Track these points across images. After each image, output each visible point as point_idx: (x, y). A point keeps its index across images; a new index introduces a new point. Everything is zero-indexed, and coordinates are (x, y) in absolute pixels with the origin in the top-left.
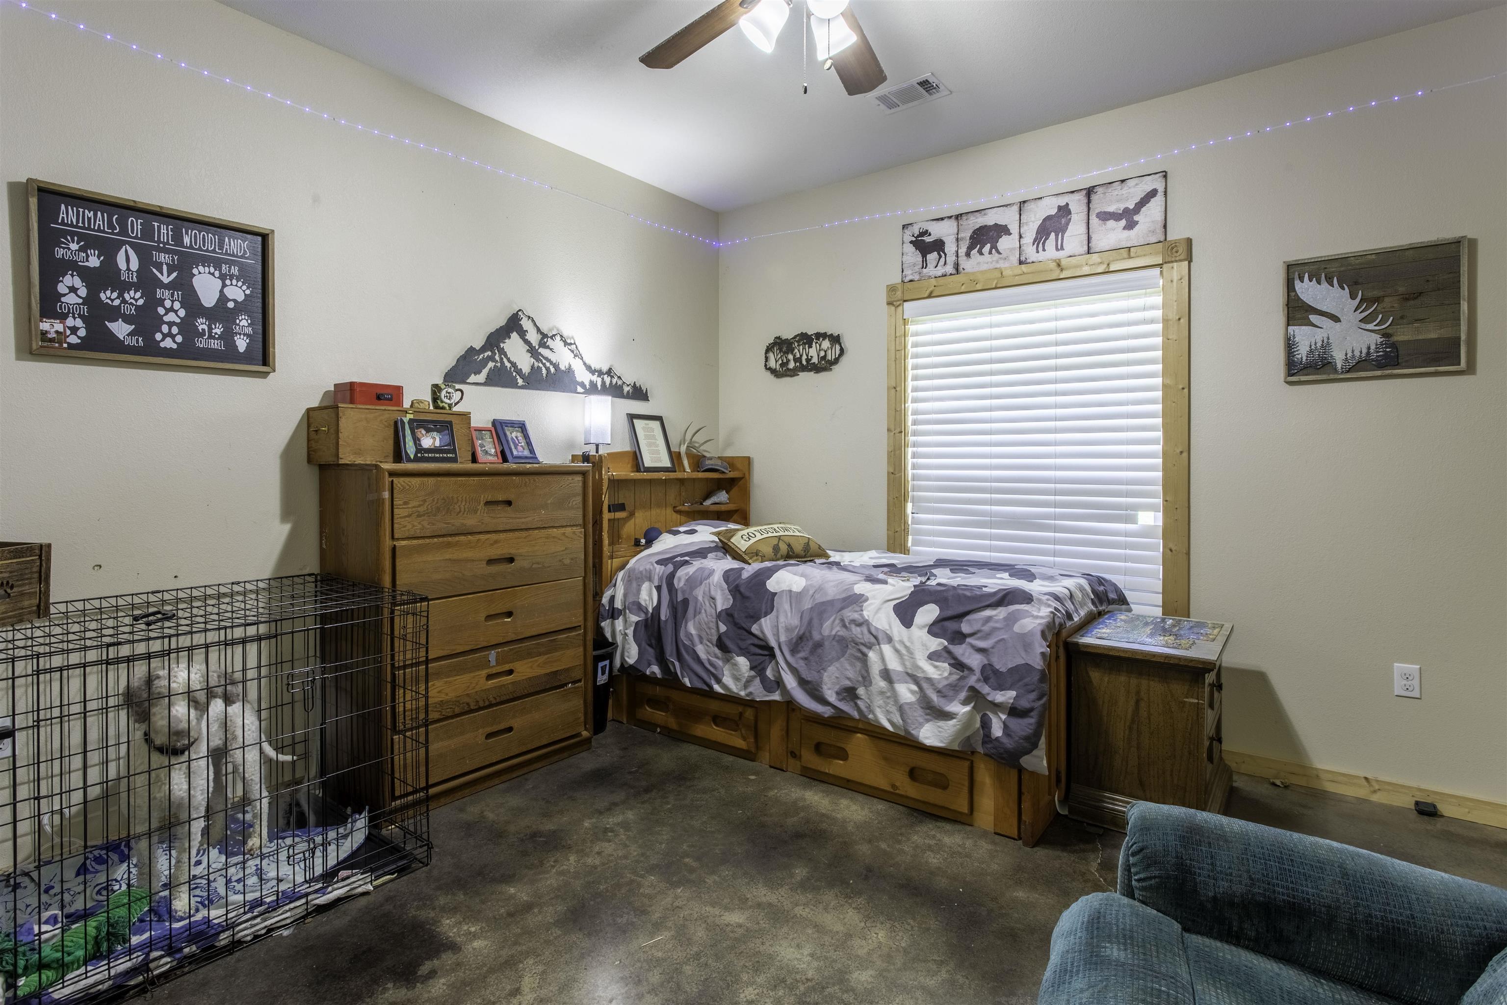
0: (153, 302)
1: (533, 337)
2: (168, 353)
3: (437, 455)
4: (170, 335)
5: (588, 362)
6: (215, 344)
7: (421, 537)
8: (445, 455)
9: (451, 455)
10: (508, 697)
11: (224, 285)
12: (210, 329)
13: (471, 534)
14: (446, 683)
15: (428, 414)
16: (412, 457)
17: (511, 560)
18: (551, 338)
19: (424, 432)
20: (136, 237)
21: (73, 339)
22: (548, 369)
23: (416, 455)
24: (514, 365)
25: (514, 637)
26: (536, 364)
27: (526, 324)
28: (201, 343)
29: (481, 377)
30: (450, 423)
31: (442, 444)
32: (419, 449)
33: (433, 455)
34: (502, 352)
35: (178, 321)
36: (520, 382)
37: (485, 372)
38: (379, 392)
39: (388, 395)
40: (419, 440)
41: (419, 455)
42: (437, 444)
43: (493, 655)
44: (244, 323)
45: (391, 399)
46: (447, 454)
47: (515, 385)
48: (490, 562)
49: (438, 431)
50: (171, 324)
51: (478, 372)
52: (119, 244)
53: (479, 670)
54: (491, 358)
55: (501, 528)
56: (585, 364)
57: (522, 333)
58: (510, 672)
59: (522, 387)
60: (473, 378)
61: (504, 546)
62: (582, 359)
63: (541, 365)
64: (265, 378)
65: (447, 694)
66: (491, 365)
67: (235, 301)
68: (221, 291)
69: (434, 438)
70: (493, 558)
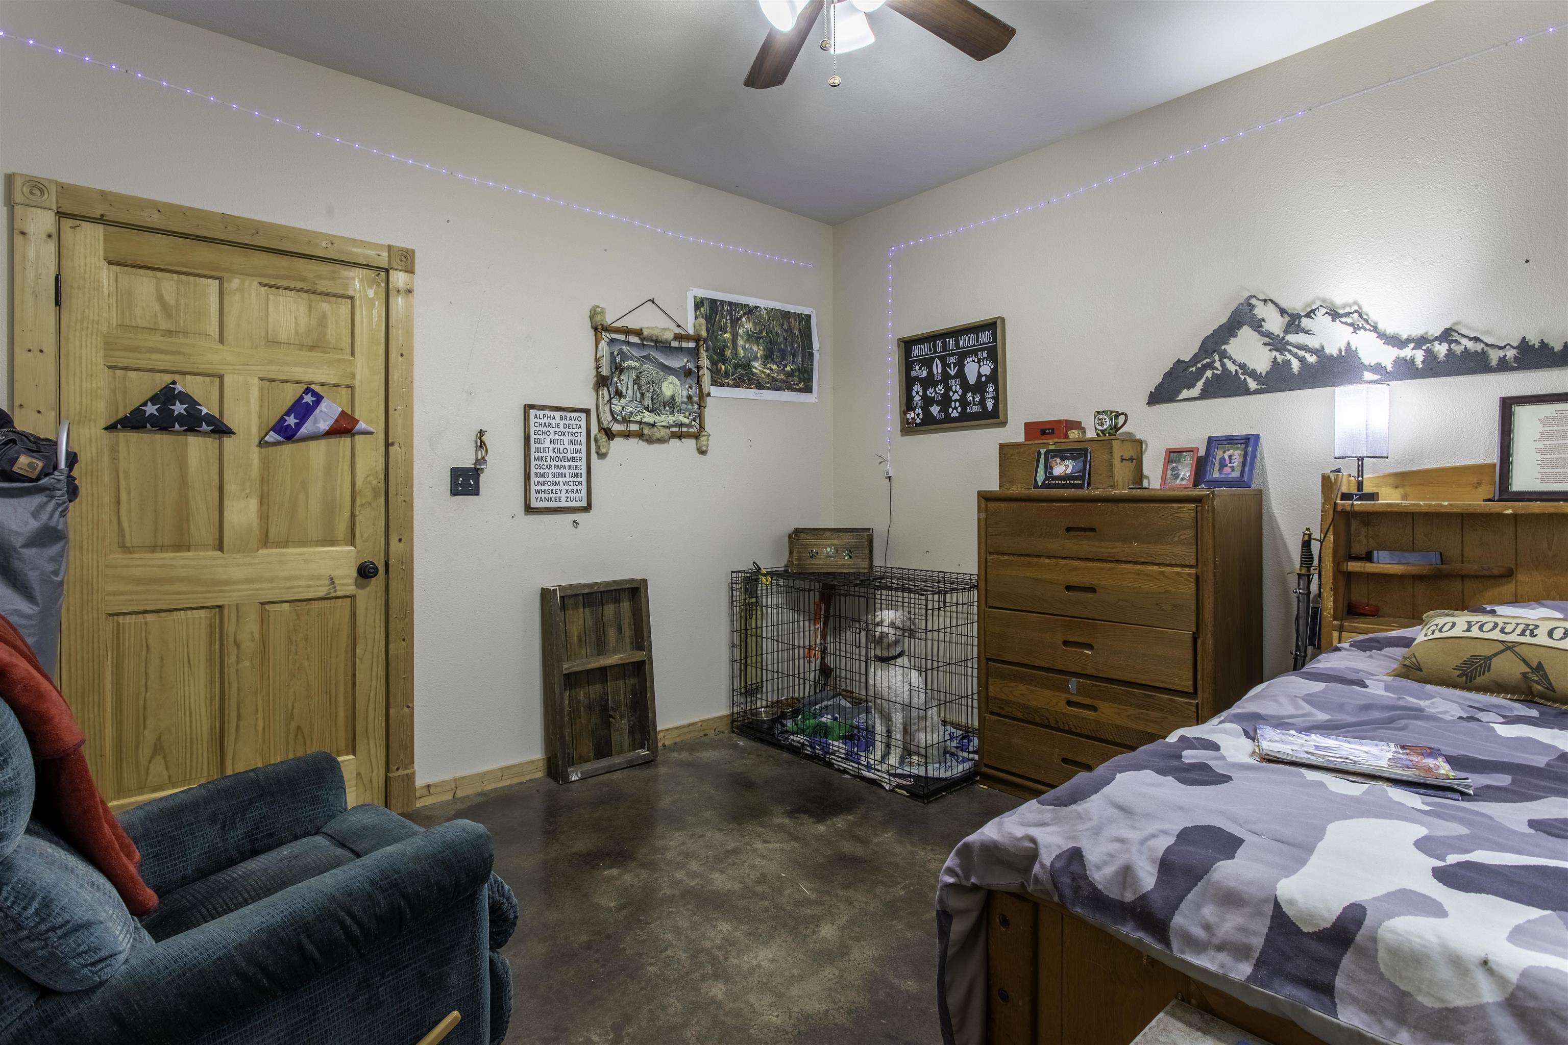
0: (948, 389)
1: (1275, 323)
2: (955, 420)
3: (1064, 482)
4: (956, 408)
5: (1390, 330)
6: (977, 409)
7: (1011, 554)
8: (1072, 482)
9: (1078, 482)
10: (1090, 734)
11: (980, 366)
12: (974, 398)
13: (1056, 557)
14: (1028, 689)
15: (1069, 444)
16: (1040, 484)
17: (1092, 590)
18: (1308, 315)
19: (1058, 460)
20: (940, 352)
21: (918, 421)
22: (1302, 360)
23: (1044, 482)
24: (1243, 366)
25: (1094, 673)
26: (1280, 358)
27: (1261, 311)
28: (970, 410)
29: (1196, 391)
30: (1086, 450)
31: (1074, 471)
32: (1049, 476)
33: (1060, 482)
34: (1224, 355)
35: (959, 398)
36: (1252, 385)
37: (1200, 385)
38: (1043, 427)
39: (1049, 429)
40: (1051, 468)
41: (1047, 482)
42: (1069, 471)
43: (1073, 684)
44: (991, 390)
45: (1053, 433)
46: (1074, 480)
47: (1247, 392)
48: (1068, 588)
49: (1073, 459)
50: (955, 401)
51: (1191, 386)
52: (933, 359)
53: (1059, 691)
54: (1210, 366)
55: (1082, 555)
56: (1382, 335)
57: (1257, 325)
58: (1094, 708)
59: (1256, 392)
60: (1185, 394)
61: (1084, 573)
62: (1375, 329)
63: (1289, 356)
64: (1005, 427)
65: (1029, 700)
66: (1209, 373)
67: (985, 375)
68: (979, 372)
69: (1067, 466)
70: (1071, 584)
